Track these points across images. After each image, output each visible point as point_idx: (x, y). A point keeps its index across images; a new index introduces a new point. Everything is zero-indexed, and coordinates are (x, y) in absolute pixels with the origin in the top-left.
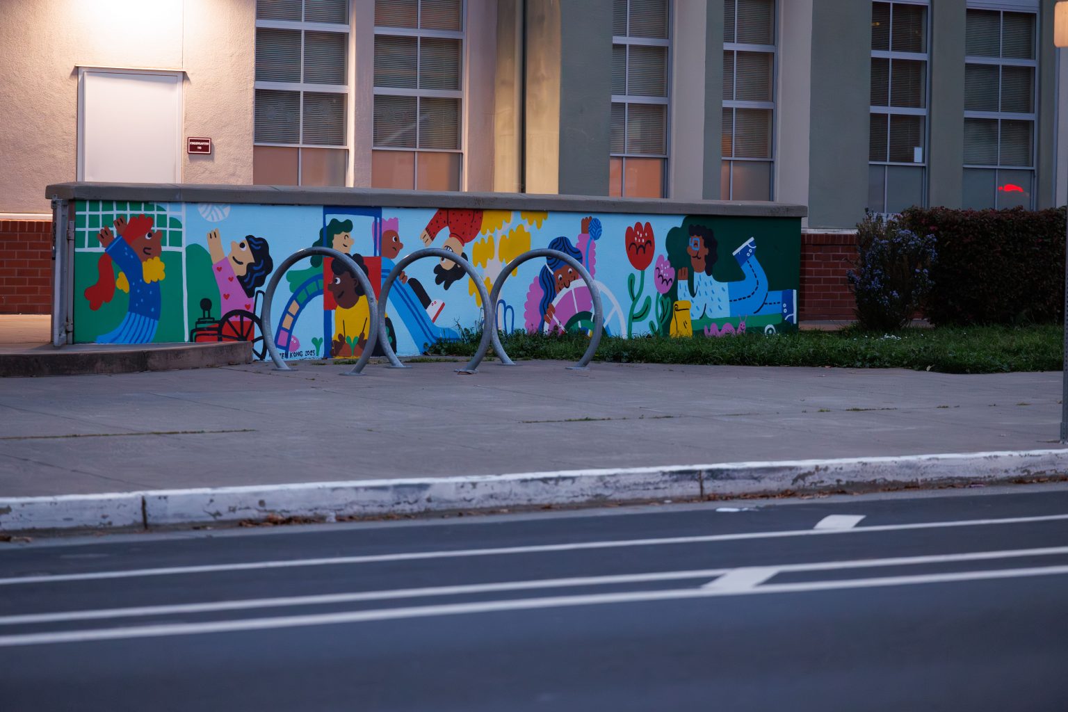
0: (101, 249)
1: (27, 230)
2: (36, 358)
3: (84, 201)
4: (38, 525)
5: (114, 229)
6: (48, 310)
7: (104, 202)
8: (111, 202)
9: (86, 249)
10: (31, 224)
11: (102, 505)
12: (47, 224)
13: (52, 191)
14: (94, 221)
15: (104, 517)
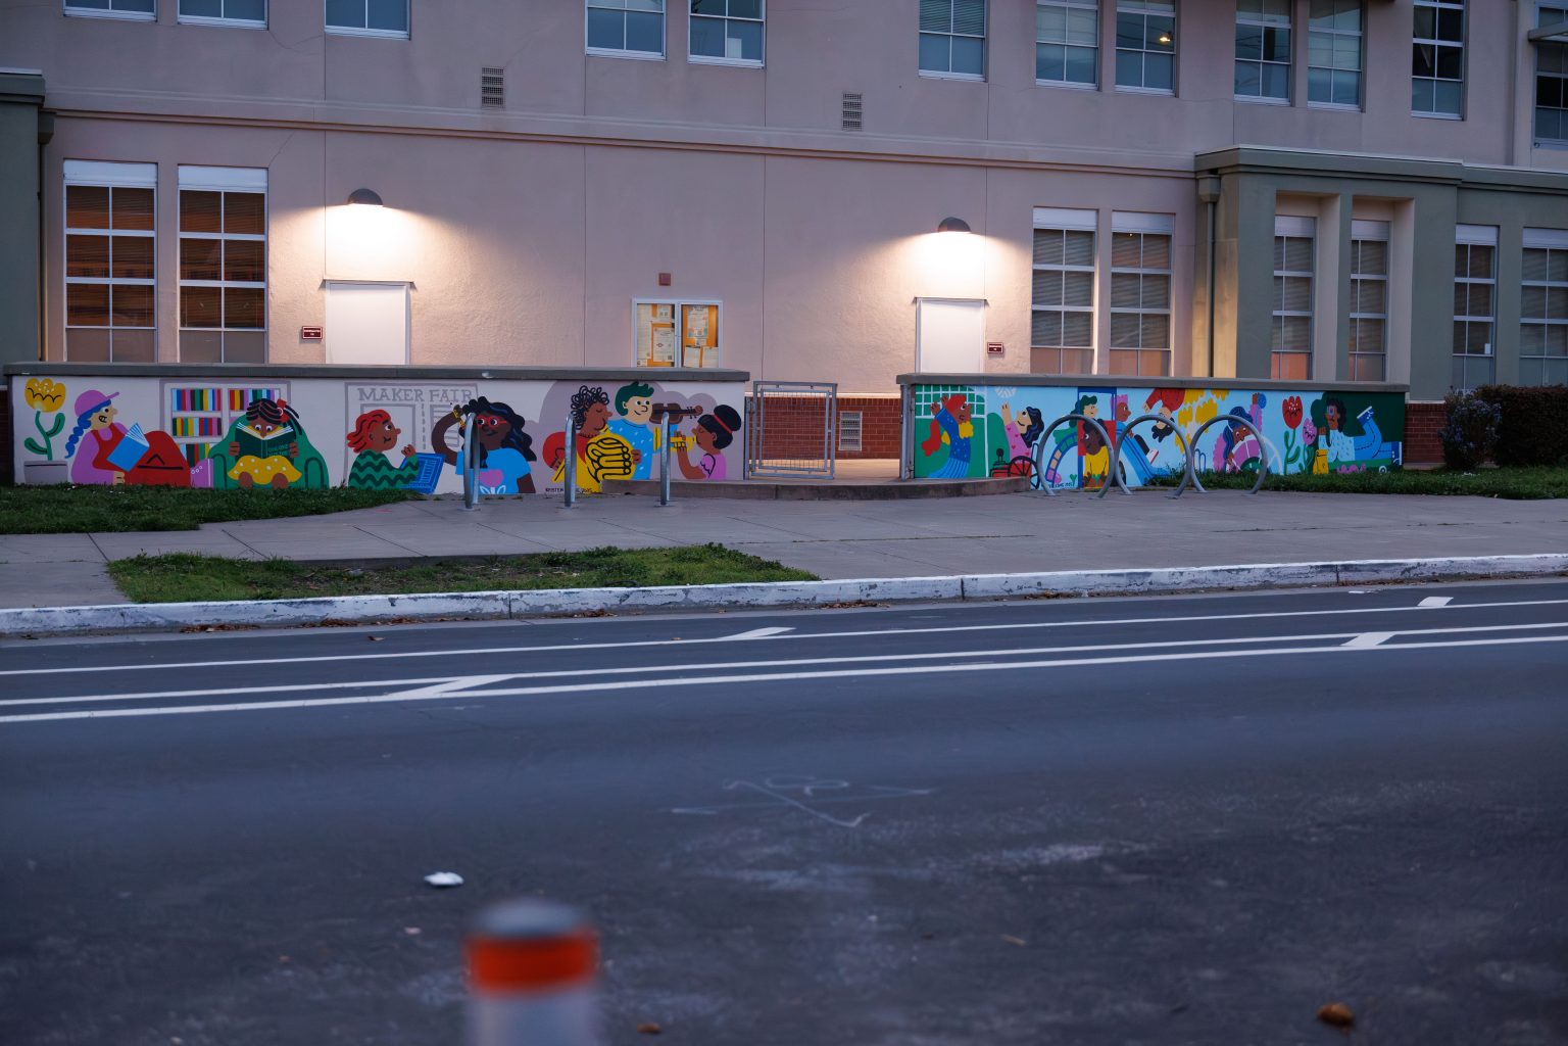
0: (932, 416)
1: (883, 404)
2: (891, 488)
3: (921, 385)
4: (894, 597)
5: (940, 403)
6: (898, 456)
7: (934, 385)
8: (938, 386)
9: (923, 417)
10: (886, 400)
11: (935, 584)
12: (897, 400)
13: (900, 379)
14: (927, 398)
15: (937, 592)
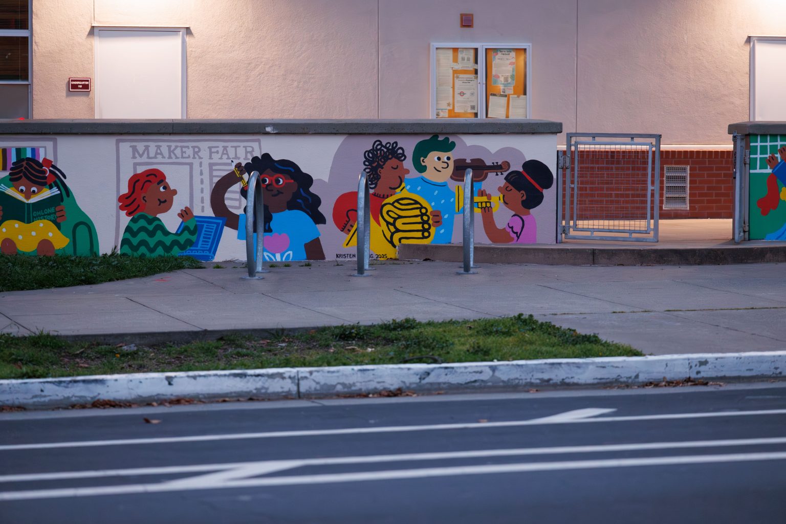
0: (769, 171)
1: (713, 157)
2: (723, 251)
3: (756, 135)
4: (728, 374)
5: (778, 156)
6: (730, 215)
7: (771, 135)
8: (776, 135)
9: (758, 171)
10: (716, 152)
11: (774, 359)
12: (728, 152)
13: (732, 129)
14: (764, 150)
15: (776, 368)
